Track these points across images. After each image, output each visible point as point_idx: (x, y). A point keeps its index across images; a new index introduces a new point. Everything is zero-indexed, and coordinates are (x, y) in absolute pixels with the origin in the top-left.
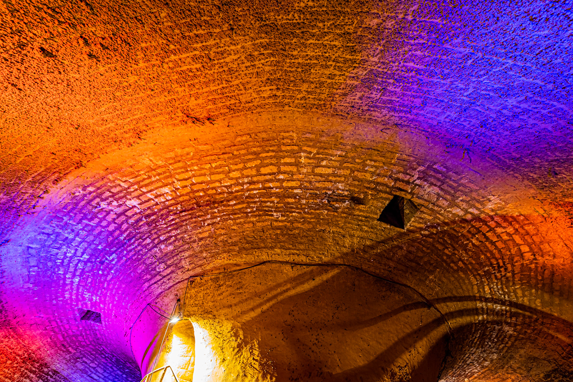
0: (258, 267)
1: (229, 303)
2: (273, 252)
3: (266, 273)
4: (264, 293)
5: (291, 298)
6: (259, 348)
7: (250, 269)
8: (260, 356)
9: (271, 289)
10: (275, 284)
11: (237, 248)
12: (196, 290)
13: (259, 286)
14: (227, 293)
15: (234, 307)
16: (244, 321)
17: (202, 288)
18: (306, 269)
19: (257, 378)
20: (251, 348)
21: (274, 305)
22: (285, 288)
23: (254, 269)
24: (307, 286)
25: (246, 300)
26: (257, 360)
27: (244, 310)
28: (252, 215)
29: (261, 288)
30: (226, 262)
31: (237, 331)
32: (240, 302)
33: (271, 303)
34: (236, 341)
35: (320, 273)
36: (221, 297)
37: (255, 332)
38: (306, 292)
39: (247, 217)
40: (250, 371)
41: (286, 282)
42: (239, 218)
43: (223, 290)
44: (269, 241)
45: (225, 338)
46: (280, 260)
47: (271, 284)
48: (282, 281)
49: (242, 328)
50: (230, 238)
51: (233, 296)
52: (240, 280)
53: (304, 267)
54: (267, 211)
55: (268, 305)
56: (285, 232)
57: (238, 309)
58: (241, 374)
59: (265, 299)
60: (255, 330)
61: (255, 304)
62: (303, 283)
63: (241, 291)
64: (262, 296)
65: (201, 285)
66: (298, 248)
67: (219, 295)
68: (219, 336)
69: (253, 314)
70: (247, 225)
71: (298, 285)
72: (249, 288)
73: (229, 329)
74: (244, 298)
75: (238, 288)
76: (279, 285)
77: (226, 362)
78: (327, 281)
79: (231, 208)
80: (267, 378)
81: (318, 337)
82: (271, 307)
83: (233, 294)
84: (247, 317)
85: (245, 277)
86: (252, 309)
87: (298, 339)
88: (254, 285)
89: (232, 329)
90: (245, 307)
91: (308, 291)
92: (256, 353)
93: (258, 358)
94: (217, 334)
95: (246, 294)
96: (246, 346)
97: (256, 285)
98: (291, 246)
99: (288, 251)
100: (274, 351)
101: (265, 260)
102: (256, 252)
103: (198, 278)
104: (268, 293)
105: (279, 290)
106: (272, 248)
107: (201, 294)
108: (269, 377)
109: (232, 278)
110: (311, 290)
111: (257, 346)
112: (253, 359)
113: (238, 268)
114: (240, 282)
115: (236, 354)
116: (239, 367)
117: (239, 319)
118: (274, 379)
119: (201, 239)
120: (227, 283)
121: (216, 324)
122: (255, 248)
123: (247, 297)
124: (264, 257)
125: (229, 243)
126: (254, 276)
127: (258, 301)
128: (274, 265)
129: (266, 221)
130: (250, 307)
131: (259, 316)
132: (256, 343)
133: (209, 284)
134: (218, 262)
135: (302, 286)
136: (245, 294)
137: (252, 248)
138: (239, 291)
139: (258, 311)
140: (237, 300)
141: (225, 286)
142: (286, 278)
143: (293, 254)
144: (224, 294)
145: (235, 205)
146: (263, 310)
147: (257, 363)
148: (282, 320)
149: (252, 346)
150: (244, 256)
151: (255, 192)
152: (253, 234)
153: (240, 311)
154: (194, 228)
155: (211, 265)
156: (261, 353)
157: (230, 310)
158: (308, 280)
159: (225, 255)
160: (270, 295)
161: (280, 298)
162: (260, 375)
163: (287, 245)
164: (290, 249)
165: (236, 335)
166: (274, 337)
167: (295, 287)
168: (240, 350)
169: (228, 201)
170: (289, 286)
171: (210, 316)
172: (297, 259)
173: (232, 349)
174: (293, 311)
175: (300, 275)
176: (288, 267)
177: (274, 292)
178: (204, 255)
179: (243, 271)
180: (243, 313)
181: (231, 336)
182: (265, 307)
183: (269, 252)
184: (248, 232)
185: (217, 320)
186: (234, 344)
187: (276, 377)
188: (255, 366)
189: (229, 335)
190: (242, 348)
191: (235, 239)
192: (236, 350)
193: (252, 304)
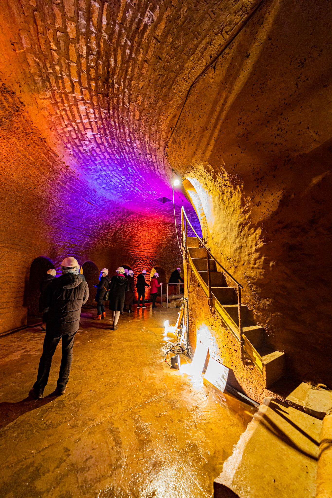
0: (187, 103)
1: (193, 152)
2: (186, 72)
3: (197, 102)
4: (208, 122)
5: (233, 106)
6: (226, 171)
7: (184, 111)
8: (229, 176)
9: (211, 115)
10: (211, 105)
11: (161, 102)
12: (173, 157)
13: (201, 119)
14: (187, 145)
15: (197, 153)
16: (208, 158)
17: (174, 154)
18: (230, 52)
19: (231, 191)
20: (221, 174)
21: (221, 127)
22: (222, 101)
23: (186, 109)
24: (244, 76)
25: (200, 140)
26: (227, 180)
27: (204, 149)
28: (136, 54)
29: (203, 120)
30: (168, 121)
31: (208, 167)
32: (198, 145)
33: (218, 127)
34: (211, 174)
35: (253, 35)
36: (186, 151)
37: (219, 161)
38: (247, 83)
39: (135, 60)
40: (225, 189)
41: (219, 93)
42: (133, 71)
43: (183, 145)
44: (173, 62)
45: (205, 177)
46: (199, 73)
47: (208, 108)
48: (215, 95)
49: (210, 164)
50: (150, 98)
51: (191, 144)
52: (186, 128)
53: (227, 51)
54: (138, 28)
55: (217, 131)
56: (175, 30)
57: (200, 151)
58: (221, 194)
59: (212, 127)
60: (218, 159)
61: (207, 138)
62: (237, 76)
63: (193, 136)
64: (208, 127)
65: (172, 151)
66: (204, 33)
67: (184, 150)
68: (201, 178)
69: (211, 148)
70: (144, 71)
71: (232, 83)
72: (195, 128)
73: (203, 169)
74: (198, 139)
75: (189, 136)
76: (215, 103)
77: (211, 191)
78: (269, 38)
79: (118, 69)
80: (237, 188)
81: (279, 126)
82: (220, 131)
83: (190, 143)
84: (208, 154)
85: (186, 122)
86: (208, 144)
87: (257, 142)
88: (196, 123)
89: (205, 169)
90: (203, 146)
91: (249, 79)
92: (225, 175)
93: (228, 178)
94: (199, 177)
95: (197, 135)
96: (217, 175)
97: (198, 121)
98: (196, 41)
99: (197, 52)
100: (238, 166)
101: (188, 89)
102: (174, 89)
103: (166, 149)
104: (212, 120)
105: (218, 108)
106: (182, 68)
107: (177, 158)
108: (238, 187)
109: (180, 131)
110: (252, 74)
111: (224, 170)
112: (225, 180)
113: (176, 119)
114: (187, 129)
115: (214, 183)
116: (218, 191)
117: (204, 158)
118: (242, 186)
119: (140, 120)
120: (181, 138)
121: (196, 171)
122: (171, 86)
123: (199, 137)
124: (185, 87)
125: (154, 104)
126: (191, 115)
127: (207, 134)
128: (198, 86)
129: (149, 43)
130: (206, 143)
131: (215, 146)
132: (222, 168)
133: (174, 148)
134: (164, 126)
135: (238, 80)
136: (196, 137)
137: (169, 88)
138: (192, 137)
139: (213, 142)
140: (195, 145)
141: (182, 141)
142: (217, 88)
143: (205, 49)
144: (186, 147)
145: (115, 61)
146: (215, 139)
147: (228, 182)
148: (235, 136)
149: (221, 172)
150: (171, 103)
151: (104, 22)
152: (157, 73)
153: (202, 152)
154: (128, 116)
155: (164, 132)
156: (228, 173)
157: (196, 156)
158: (241, 65)
159: (162, 117)
160: (213, 121)
161: (223, 116)
162: (232, 188)
163: (191, 46)
164: (197, 46)
165: (209, 171)
166: (233, 155)
167: (231, 88)
168: (215, 180)
169: (109, 65)
170: (224, 94)
171: (190, 168)
172: (212, 50)
173: (211, 182)
174: (241, 118)
175: (228, 70)
176: (211, 73)
177: (216, 114)
178: (153, 129)
179: (181, 117)
180: (204, 152)
181: (207, 173)
182: (216, 135)
183: (183, 76)
184: (152, 77)
185: (195, 169)
186: (211, 177)
187: (243, 184)
188: (228, 184)
189: (205, 173)
190: (216, 177)
191: (153, 95)
192: (213, 181)
193: (205, 140)
